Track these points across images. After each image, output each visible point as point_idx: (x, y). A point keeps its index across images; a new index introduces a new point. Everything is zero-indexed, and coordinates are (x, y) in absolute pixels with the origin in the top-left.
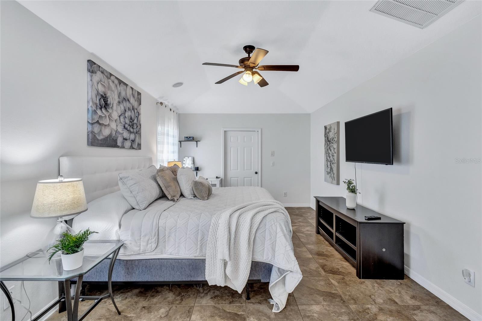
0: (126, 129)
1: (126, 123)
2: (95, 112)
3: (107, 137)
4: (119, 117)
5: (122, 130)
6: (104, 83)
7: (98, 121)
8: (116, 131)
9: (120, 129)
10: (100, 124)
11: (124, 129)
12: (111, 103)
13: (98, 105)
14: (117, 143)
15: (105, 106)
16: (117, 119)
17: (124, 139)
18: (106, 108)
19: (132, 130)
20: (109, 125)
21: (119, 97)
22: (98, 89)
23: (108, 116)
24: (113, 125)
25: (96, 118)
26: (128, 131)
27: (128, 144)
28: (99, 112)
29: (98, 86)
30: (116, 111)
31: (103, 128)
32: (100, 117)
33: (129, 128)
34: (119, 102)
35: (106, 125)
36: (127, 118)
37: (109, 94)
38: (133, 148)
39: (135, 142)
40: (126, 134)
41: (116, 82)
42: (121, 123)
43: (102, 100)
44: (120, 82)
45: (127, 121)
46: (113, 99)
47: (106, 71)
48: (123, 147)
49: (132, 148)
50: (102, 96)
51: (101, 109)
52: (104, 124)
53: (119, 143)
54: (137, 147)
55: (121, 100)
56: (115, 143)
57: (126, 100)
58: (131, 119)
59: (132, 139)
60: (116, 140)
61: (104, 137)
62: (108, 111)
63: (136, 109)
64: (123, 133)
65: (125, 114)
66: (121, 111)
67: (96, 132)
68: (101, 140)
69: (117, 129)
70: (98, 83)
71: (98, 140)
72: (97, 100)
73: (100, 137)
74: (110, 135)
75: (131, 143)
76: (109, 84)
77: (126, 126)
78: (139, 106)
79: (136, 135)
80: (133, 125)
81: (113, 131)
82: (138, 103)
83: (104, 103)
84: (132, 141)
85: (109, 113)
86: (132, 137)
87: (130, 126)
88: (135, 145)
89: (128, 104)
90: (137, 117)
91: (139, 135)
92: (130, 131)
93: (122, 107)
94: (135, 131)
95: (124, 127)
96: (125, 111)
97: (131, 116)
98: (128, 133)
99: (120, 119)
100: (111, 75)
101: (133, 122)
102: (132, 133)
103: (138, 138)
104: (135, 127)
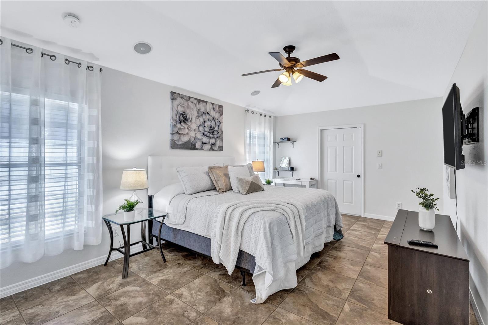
0: (206, 136)
1: (205, 131)
2: (175, 126)
3: (186, 143)
4: (198, 127)
5: (201, 136)
6: (184, 104)
7: (177, 131)
8: (195, 138)
9: (199, 136)
10: (179, 134)
11: (203, 136)
12: (190, 118)
13: (178, 120)
14: (195, 146)
15: (184, 121)
16: (196, 129)
17: (203, 143)
18: (185, 122)
19: (211, 136)
20: (187, 134)
21: (198, 112)
22: (178, 110)
23: (187, 127)
24: (192, 134)
25: (176, 130)
26: (208, 137)
27: (208, 147)
28: (179, 126)
29: (177, 108)
30: (195, 123)
31: (182, 136)
32: (180, 129)
33: (208, 134)
34: (198, 116)
35: (184, 134)
36: (207, 127)
37: (188, 112)
38: (213, 150)
39: (216, 145)
40: (205, 139)
41: (195, 102)
42: (200, 131)
43: (182, 117)
44: (199, 101)
45: (207, 129)
46: (192, 114)
47: (186, 96)
48: (202, 149)
49: (211, 149)
50: (181, 114)
51: (180, 123)
52: (183, 134)
53: (198, 146)
54: (218, 149)
55: (200, 114)
56: (194, 147)
57: (205, 114)
58: (211, 127)
60: (195, 144)
61: (183, 143)
62: (187, 124)
63: (217, 119)
64: (202, 139)
65: (204, 124)
66: (200, 122)
67: (175, 139)
68: (180, 145)
69: (196, 136)
70: (178, 106)
71: (177, 145)
72: (176, 118)
73: (180, 143)
74: (189, 141)
75: (211, 146)
76: (188, 104)
77: (206, 133)
78: (221, 116)
79: (217, 139)
80: (213, 132)
81: (192, 138)
82: (220, 114)
83: (183, 119)
84: (211, 144)
85: (188, 125)
86: (212, 141)
87: (209, 133)
88: (216, 147)
89: (208, 117)
90: (218, 125)
91: (220, 139)
92: (209, 137)
93: (201, 120)
94: (215, 136)
95: (204, 134)
96: (205, 122)
97: (211, 125)
98: (208, 138)
99: (199, 129)
100: (190, 98)
101: (214, 129)
102: (213, 138)
103: (219, 142)
104: (216, 133)
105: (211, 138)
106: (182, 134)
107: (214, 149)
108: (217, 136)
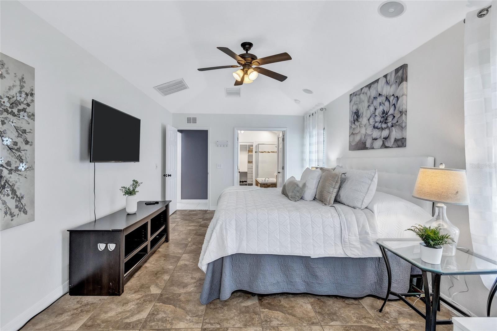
0: (377, 128)
1: (376, 122)
2: (351, 127)
3: (358, 142)
4: (369, 120)
5: (372, 131)
6: (357, 101)
7: (352, 132)
8: (365, 135)
9: (369, 131)
11: (374, 130)
12: (361, 114)
14: (366, 145)
15: (357, 119)
16: (366, 123)
17: (373, 139)
19: (384, 126)
20: (359, 132)
21: (368, 102)
23: (359, 125)
24: (363, 131)
26: (379, 129)
27: (379, 143)
28: (353, 126)
29: (353, 108)
30: (366, 116)
31: (355, 136)
32: (354, 129)
33: (379, 125)
34: (369, 106)
36: (378, 115)
37: (360, 107)
38: (386, 147)
39: (390, 138)
40: (376, 133)
41: (366, 90)
42: (371, 125)
43: (355, 115)
44: (369, 86)
45: (378, 119)
46: (363, 107)
47: (358, 91)
48: (372, 148)
49: (384, 146)
50: (355, 113)
51: (354, 123)
53: (368, 145)
54: (393, 144)
55: (371, 101)
56: (364, 146)
57: (376, 97)
58: (384, 113)
59: (384, 137)
60: (365, 142)
61: (356, 143)
63: (393, 95)
64: (372, 134)
65: (374, 113)
66: (371, 113)
67: (351, 141)
69: (366, 132)
70: (353, 106)
71: (352, 146)
73: (354, 143)
74: (360, 140)
75: (383, 141)
76: (360, 99)
77: (376, 125)
78: (399, 86)
79: (392, 129)
80: (386, 119)
81: (363, 135)
82: (397, 84)
83: (356, 117)
84: (384, 138)
85: (360, 122)
86: (385, 133)
87: (381, 123)
88: (390, 142)
89: (380, 100)
90: (394, 104)
91: (397, 127)
92: (381, 129)
93: (372, 108)
94: (390, 124)
95: (374, 127)
96: (375, 109)
97: (383, 110)
98: (379, 131)
99: (369, 122)
100: (362, 89)
101: (387, 115)
102: (385, 128)
103: (396, 131)
104: (390, 119)
105: (382, 129)
106: (355, 133)
107: (387, 145)
108: (392, 123)
